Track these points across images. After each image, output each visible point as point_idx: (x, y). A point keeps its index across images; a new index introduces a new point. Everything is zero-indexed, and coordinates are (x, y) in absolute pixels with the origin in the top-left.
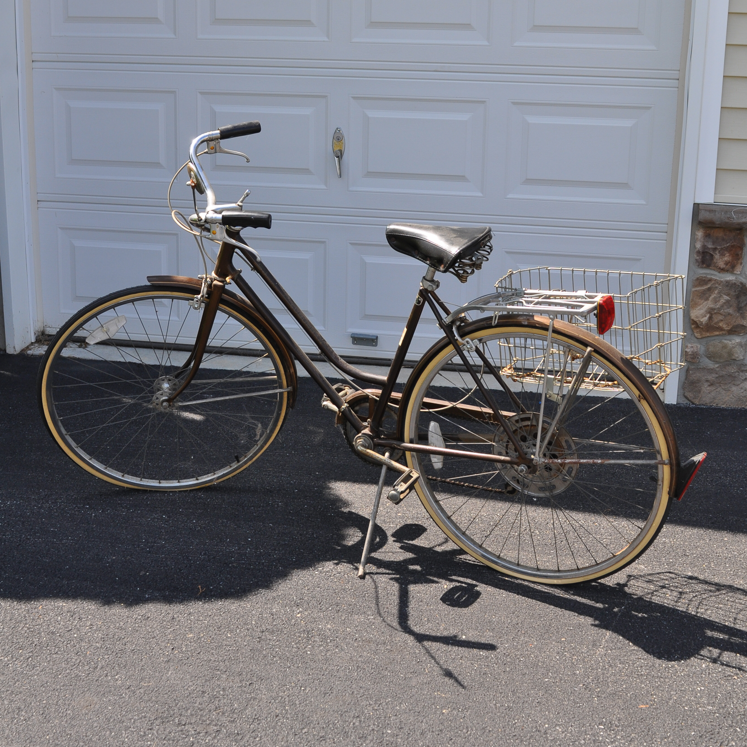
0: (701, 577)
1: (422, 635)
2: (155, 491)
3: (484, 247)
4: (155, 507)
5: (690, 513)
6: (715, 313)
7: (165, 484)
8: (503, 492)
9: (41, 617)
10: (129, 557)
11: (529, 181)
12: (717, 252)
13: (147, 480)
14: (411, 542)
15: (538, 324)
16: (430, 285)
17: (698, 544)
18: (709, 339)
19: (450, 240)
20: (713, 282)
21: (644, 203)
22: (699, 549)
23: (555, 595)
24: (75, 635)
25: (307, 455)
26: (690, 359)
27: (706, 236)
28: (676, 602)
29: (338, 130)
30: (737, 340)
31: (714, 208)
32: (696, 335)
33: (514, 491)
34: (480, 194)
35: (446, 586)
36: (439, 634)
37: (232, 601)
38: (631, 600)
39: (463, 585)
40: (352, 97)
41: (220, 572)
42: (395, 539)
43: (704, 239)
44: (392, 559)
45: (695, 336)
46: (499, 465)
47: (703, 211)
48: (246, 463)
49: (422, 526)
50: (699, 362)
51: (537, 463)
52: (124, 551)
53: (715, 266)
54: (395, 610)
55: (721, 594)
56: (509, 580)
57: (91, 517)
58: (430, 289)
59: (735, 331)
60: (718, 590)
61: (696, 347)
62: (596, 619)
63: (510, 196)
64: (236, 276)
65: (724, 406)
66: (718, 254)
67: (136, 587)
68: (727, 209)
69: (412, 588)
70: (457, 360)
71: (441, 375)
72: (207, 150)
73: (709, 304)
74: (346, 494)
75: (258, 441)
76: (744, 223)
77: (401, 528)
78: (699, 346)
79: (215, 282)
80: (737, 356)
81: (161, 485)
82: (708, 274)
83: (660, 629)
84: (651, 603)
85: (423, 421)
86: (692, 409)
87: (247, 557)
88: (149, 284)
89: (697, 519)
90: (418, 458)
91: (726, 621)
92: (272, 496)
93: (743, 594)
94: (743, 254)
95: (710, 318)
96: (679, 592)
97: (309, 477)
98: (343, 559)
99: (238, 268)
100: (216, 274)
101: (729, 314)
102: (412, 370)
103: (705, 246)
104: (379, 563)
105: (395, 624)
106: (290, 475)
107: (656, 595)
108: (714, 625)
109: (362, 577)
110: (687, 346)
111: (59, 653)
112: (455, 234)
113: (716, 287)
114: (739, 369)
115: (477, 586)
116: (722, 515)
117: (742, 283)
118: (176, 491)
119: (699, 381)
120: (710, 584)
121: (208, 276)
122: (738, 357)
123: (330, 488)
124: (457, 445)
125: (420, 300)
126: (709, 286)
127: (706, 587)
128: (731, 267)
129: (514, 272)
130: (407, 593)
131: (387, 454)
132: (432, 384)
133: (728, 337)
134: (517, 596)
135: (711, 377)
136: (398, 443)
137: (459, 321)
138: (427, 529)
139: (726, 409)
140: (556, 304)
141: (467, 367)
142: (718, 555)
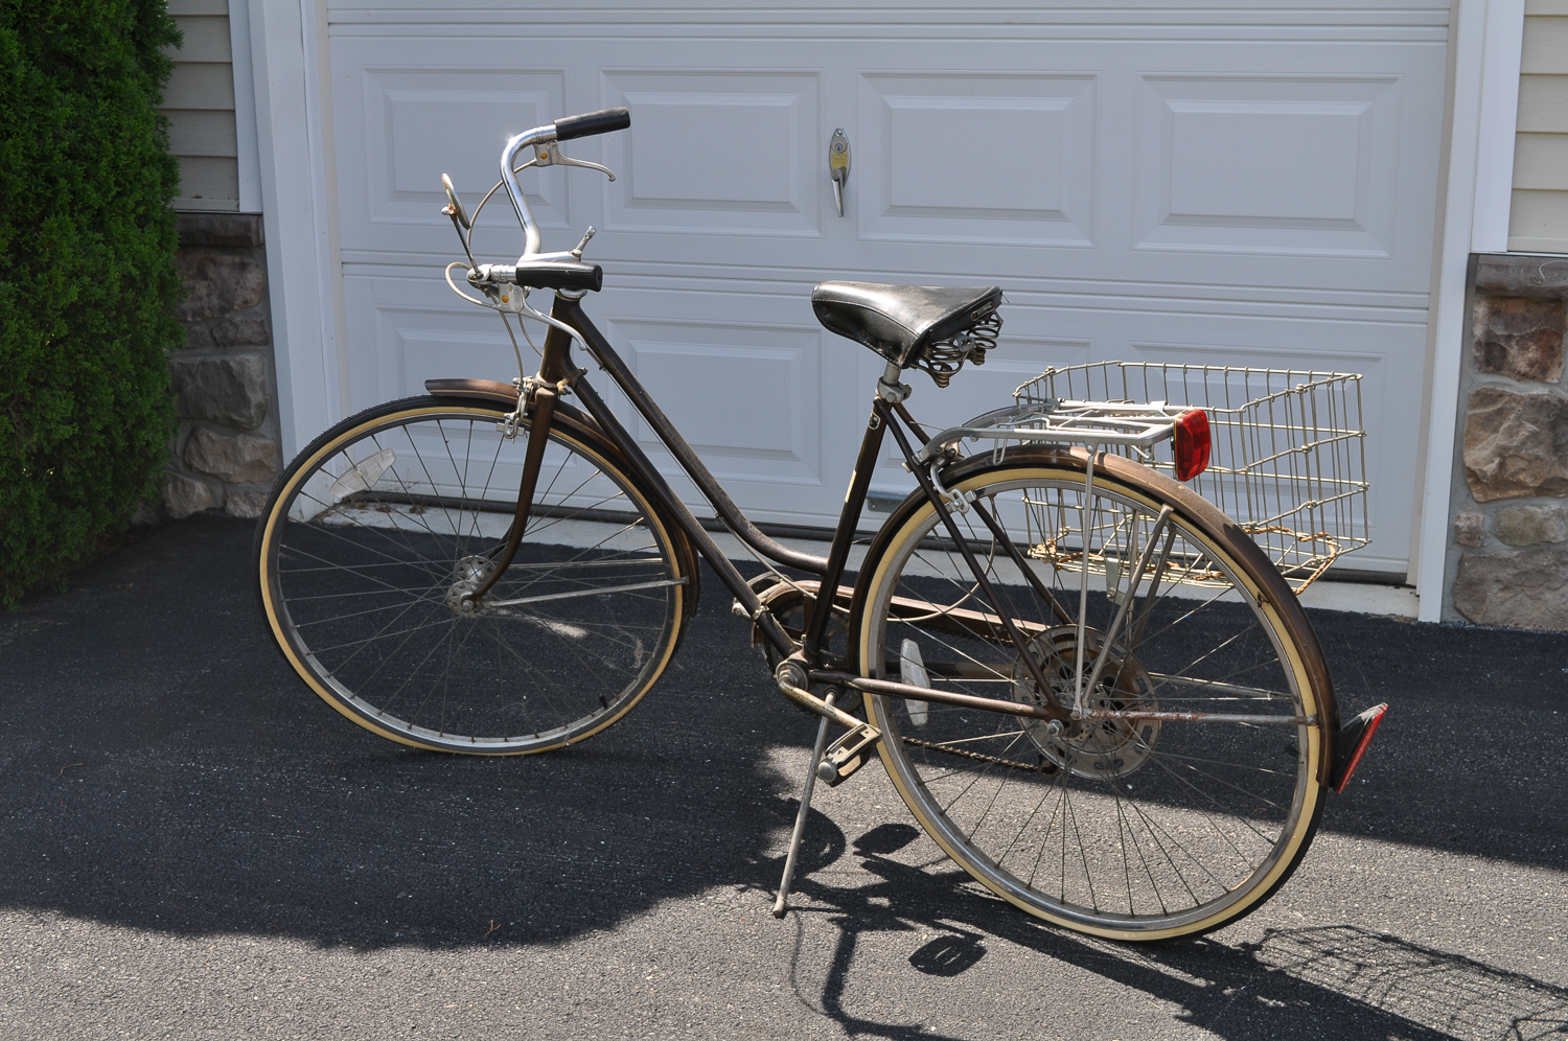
0: (1407, 938)
1: (858, 1021)
2: (465, 755)
3: (987, 323)
4: (458, 783)
5: (1415, 820)
6: (1511, 456)
7: (482, 744)
8: (1036, 771)
9: (208, 964)
10: (387, 867)
11: (1175, 219)
12: (1513, 343)
13: (452, 736)
14: (885, 856)
15: (1075, 462)
16: (890, 393)
17: (1416, 876)
18: (1500, 503)
19: (917, 310)
20: (1507, 398)
21: (1386, 255)
22: (1415, 886)
23: (1121, 960)
24: (256, 998)
25: (745, 699)
26: (1462, 541)
27: (1493, 314)
28: (1347, 982)
29: (838, 134)
30: (1553, 505)
31: (1505, 261)
32: (1476, 496)
33: (1053, 769)
34: (1088, 243)
35: (926, 934)
36: (888, 1021)
37: (541, 948)
38: (1262, 976)
39: (958, 935)
40: (863, 74)
41: (535, 897)
42: (858, 850)
43: (1489, 319)
44: (843, 885)
45: (1473, 499)
46: (1024, 721)
47: (1484, 269)
48: (618, 709)
49: (913, 828)
50: (1482, 546)
51: (1078, 717)
52: (381, 857)
53: (1510, 369)
54: (822, 976)
55: (1436, 971)
56: (1044, 931)
57: (345, 797)
58: (890, 400)
59: (1550, 490)
60: (1433, 963)
61: (1475, 517)
62: (1186, 1007)
63: (1141, 246)
64: (575, 380)
65: (1528, 628)
66: (1516, 347)
67: (384, 917)
68: (1530, 262)
69: (864, 937)
70: (942, 530)
71: (918, 556)
72: (535, 160)
73: (1499, 439)
74: (792, 769)
75: (640, 670)
76: (1563, 289)
77: (875, 831)
78: (1481, 517)
79: (541, 391)
80: (1552, 535)
81: (476, 745)
82: (1498, 384)
83: (1304, 1031)
84: (1297, 981)
85: (891, 637)
86: (1467, 632)
87: (589, 873)
88: (428, 393)
89: (1426, 832)
90: (884, 706)
91: (1434, 1021)
92: (663, 769)
93: (1480, 973)
94: (1563, 346)
95: (1502, 465)
96: (1356, 964)
97: (738, 738)
98: (755, 881)
99: (580, 366)
100: (543, 377)
101: (1537, 458)
102: (867, 548)
103: (1491, 331)
104: (817, 892)
105: (816, 1000)
106: (705, 734)
107: (1311, 967)
108: (1407, 1028)
109: (780, 915)
110: (1459, 518)
111: (219, 1026)
112: (926, 299)
113: (1513, 408)
114: (1558, 560)
115: (981, 938)
116: (1476, 825)
117: (1561, 401)
118: (500, 757)
119: (1482, 581)
120: (1420, 951)
121: (524, 379)
122: (1554, 538)
123: (768, 758)
124: (948, 681)
125: (875, 419)
126: (1499, 405)
127: (1410, 956)
128: (1540, 372)
129: (1058, 371)
130: (853, 946)
131: (830, 697)
132: (904, 573)
133: (1537, 501)
134: (1051, 959)
135: (1504, 574)
136: (849, 676)
137: (943, 457)
138: (919, 834)
139: (1532, 634)
140: (1104, 426)
141: (958, 544)
142: (1449, 898)
